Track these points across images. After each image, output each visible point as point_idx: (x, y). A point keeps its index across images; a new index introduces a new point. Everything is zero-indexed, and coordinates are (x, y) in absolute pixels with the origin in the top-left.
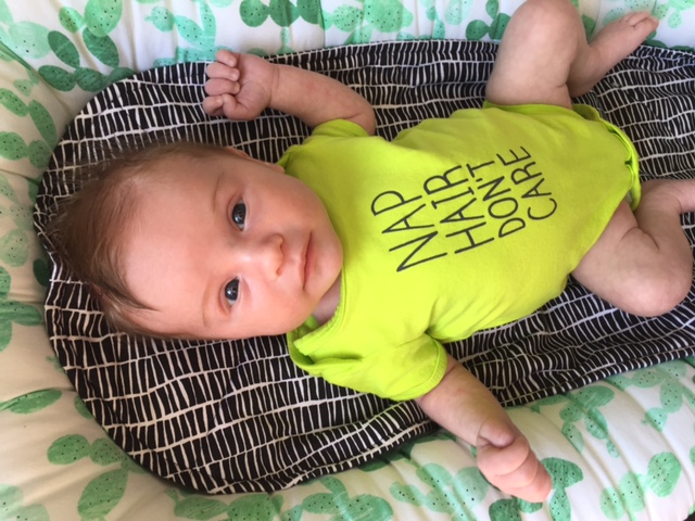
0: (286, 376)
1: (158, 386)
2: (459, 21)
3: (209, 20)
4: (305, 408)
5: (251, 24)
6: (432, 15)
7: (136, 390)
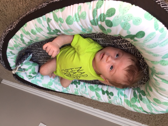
0: (104, 44)
1: (128, 48)
2: (81, 85)
3: (118, 95)
4: (100, 38)
5: (112, 93)
6: (85, 87)
7: (132, 48)
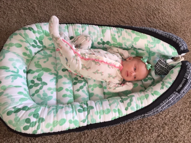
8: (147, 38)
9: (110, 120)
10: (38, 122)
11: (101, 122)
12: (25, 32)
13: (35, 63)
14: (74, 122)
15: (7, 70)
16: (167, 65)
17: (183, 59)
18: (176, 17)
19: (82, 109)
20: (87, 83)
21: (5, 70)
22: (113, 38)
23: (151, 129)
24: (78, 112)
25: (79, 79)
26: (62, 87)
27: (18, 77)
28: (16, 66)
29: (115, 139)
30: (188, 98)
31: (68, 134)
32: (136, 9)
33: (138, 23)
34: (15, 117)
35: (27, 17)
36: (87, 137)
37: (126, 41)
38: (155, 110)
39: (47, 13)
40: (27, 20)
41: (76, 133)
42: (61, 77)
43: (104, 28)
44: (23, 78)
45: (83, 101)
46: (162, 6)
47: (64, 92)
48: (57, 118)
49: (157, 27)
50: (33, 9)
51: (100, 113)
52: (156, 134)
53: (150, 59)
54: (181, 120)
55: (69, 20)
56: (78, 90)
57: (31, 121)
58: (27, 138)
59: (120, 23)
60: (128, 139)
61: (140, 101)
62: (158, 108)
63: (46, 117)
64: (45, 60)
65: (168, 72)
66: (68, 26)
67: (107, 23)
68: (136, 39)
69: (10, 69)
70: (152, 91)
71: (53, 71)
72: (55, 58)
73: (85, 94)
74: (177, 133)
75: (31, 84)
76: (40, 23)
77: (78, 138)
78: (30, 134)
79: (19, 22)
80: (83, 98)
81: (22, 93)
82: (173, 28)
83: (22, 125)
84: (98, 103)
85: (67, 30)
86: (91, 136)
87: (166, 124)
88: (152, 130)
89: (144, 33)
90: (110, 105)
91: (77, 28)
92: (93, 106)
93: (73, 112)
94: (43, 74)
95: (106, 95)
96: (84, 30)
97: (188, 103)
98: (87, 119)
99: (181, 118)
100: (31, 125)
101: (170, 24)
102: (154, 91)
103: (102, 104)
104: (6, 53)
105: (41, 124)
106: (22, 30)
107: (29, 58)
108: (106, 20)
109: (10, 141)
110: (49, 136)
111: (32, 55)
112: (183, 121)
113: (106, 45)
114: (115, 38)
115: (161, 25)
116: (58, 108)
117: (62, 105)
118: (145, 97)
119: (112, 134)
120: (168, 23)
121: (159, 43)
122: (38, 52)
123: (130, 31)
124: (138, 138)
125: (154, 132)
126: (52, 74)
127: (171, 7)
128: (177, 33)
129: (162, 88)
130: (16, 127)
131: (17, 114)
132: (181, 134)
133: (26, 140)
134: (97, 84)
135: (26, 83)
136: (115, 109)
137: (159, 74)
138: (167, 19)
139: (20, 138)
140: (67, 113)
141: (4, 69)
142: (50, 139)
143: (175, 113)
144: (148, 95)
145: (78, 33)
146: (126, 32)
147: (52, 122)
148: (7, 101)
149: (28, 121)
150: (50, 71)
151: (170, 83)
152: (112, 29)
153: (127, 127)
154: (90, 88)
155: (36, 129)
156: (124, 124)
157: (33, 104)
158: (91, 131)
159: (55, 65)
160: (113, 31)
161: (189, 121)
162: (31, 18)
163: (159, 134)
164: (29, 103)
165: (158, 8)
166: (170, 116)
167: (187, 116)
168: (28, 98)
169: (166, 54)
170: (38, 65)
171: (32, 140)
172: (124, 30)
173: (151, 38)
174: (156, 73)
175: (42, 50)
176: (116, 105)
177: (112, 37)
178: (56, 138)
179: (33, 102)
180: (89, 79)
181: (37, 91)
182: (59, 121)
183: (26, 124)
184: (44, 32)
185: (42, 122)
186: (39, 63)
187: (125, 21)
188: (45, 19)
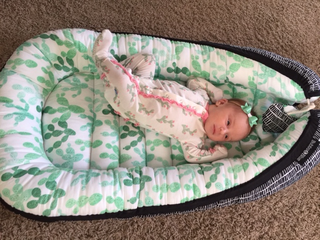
8: (253, 66)
9: (179, 202)
10: (53, 195)
11: (163, 204)
12: (44, 42)
13: (58, 95)
14: (115, 201)
15: (8, 105)
16: (284, 115)
17: (313, 107)
18: (306, 36)
19: (131, 179)
20: (145, 137)
21: (5, 104)
22: (195, 63)
23: (249, 225)
24: (123, 185)
25: (131, 129)
26: (101, 140)
27: (27, 118)
28: (25, 99)
29: (184, 237)
30: (317, 176)
31: (105, 220)
32: (238, 18)
33: (241, 40)
34: (15, 184)
35: (50, 18)
36: (137, 229)
37: (216, 69)
38: (258, 191)
39: (85, 14)
40: (51, 23)
41: (118, 220)
42: (100, 123)
43: (179, 44)
44: (35, 119)
45: (134, 167)
46: (283, 14)
47: (103, 149)
48: (87, 192)
49: (273, 50)
50: (62, 6)
51: (161, 188)
52: (258, 234)
53: (256, 104)
54: (302, 212)
55: (122, 28)
56: (127, 148)
57: (42, 194)
58: (34, 224)
59: (209, 39)
60: (207, 237)
61: (232, 175)
62: (263, 189)
63: (68, 189)
64: (76, 92)
65: (285, 128)
66: (119, 38)
67: (186, 37)
68: (233, 68)
69: (13, 103)
70: (255, 158)
71: (88, 112)
72: (93, 90)
73: (139, 156)
74: (294, 234)
75: (47, 131)
76: (71, 29)
77: (121, 230)
78: (38, 216)
79: (36, 27)
80: (134, 162)
81: (32, 144)
82: (299, 54)
83: (26, 199)
84: (160, 172)
85: (115, 43)
86: (144, 227)
87: (275, 218)
88: (251, 226)
89: (248, 58)
90: (180, 177)
91: (133, 41)
92: (151, 176)
93: (115, 184)
94: (69, 116)
95: (175, 160)
96: (145, 45)
97: (318, 184)
98: (139, 198)
99: (303, 209)
100: (42, 200)
101: (296, 46)
102: (258, 157)
103: (166, 174)
104: (9, 75)
105: (58, 199)
106: (39, 38)
107: (48, 86)
108: (184, 32)
109: (5, 226)
110: (72, 223)
111: (53, 82)
112: (305, 214)
113: (181, 75)
114: (198, 63)
115: (279, 47)
116: (91, 175)
117: (97, 171)
118: (242, 167)
119: (180, 227)
120: (291, 44)
121: (273, 77)
122: (65, 78)
123: (224, 52)
124: (225, 237)
125: (254, 229)
126: (85, 118)
127: (300, 18)
128: (306, 62)
129: (273, 154)
130: (14, 202)
131: (19, 180)
132: (300, 236)
133: (32, 225)
134: (161, 139)
135: (40, 130)
136: (189, 184)
137: (270, 131)
138: (290, 37)
139: (22, 222)
140: (104, 184)
141: (4, 101)
142: (74, 228)
143: (293, 200)
144: (248, 165)
145: (135, 49)
146: (218, 53)
147: (77, 198)
148: (4, 157)
149: (36, 192)
150: (81, 112)
151: (287, 147)
152: (194, 46)
153: (207, 217)
154: (149, 145)
155: (49, 208)
156: (203, 213)
157: (49, 165)
158: (145, 220)
159: (92, 103)
160: (195, 50)
161: (316, 215)
162: (58, 20)
163: (262, 234)
164: (42, 162)
165: (277, 17)
166: (283, 204)
167: (314, 207)
168: (40, 154)
169: (285, 96)
170: (62, 100)
171: (43, 227)
172: (214, 50)
173: (260, 66)
174: (265, 128)
175: (71, 75)
176: (191, 177)
177: (192, 60)
178: (84, 227)
179: (49, 162)
180: (148, 130)
181: (57, 145)
182: (89, 196)
183: (32, 198)
184: (77, 44)
185: (59, 197)
186: (64, 97)
187: (217, 36)
188: (82, 24)
